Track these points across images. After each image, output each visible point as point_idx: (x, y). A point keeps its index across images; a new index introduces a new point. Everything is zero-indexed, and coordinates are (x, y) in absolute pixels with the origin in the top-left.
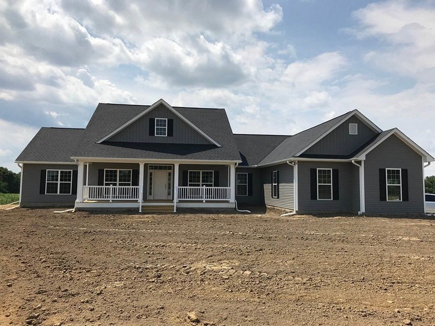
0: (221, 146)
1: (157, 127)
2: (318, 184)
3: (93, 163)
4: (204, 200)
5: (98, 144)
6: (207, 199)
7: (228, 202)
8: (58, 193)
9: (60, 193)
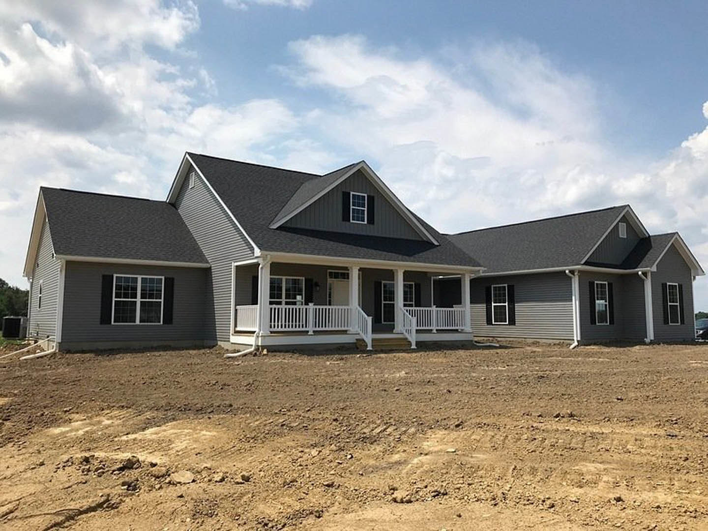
0: (438, 244)
1: (354, 207)
4: (434, 328)
5: (274, 230)
6: (437, 328)
8: (138, 322)
9: (140, 322)
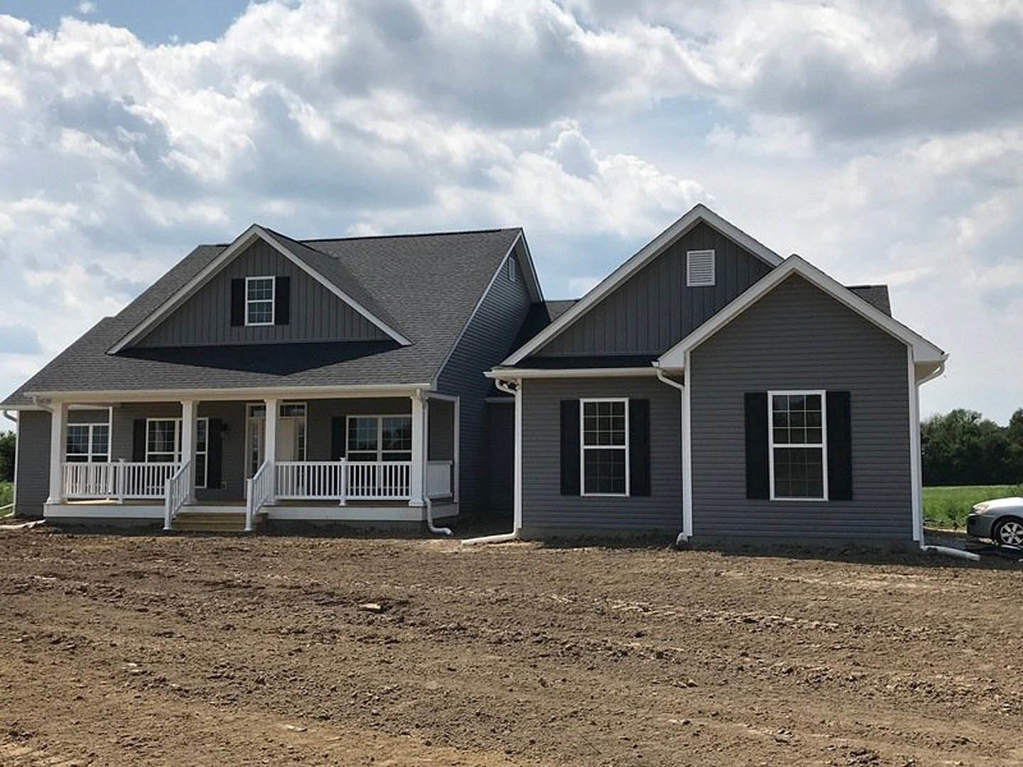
0: (407, 343)
1: (251, 301)
2: (583, 447)
3: (122, 403)
4: (342, 498)
5: (112, 355)
6: (350, 497)
7: (405, 503)
